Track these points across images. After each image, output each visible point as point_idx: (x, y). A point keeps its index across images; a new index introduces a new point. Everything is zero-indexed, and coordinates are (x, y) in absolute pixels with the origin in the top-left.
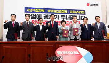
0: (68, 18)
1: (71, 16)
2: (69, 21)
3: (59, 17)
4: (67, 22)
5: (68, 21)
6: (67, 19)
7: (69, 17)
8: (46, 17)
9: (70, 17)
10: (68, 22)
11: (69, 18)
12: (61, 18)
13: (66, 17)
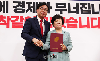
0: (72, 10)
1: (80, 6)
2: (76, 16)
3: (51, 7)
4: (70, 19)
5: (72, 18)
6: (70, 12)
7: (74, 8)
8: (19, 8)
9: (77, 7)
10: (72, 20)
11: (75, 10)
12: (56, 10)
13: (67, 8)
